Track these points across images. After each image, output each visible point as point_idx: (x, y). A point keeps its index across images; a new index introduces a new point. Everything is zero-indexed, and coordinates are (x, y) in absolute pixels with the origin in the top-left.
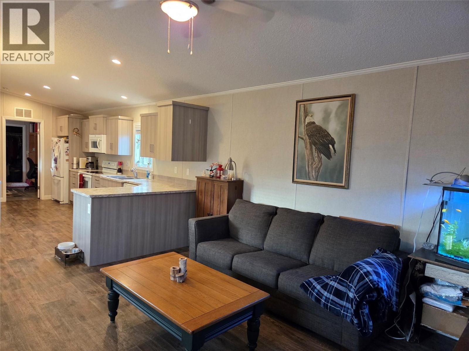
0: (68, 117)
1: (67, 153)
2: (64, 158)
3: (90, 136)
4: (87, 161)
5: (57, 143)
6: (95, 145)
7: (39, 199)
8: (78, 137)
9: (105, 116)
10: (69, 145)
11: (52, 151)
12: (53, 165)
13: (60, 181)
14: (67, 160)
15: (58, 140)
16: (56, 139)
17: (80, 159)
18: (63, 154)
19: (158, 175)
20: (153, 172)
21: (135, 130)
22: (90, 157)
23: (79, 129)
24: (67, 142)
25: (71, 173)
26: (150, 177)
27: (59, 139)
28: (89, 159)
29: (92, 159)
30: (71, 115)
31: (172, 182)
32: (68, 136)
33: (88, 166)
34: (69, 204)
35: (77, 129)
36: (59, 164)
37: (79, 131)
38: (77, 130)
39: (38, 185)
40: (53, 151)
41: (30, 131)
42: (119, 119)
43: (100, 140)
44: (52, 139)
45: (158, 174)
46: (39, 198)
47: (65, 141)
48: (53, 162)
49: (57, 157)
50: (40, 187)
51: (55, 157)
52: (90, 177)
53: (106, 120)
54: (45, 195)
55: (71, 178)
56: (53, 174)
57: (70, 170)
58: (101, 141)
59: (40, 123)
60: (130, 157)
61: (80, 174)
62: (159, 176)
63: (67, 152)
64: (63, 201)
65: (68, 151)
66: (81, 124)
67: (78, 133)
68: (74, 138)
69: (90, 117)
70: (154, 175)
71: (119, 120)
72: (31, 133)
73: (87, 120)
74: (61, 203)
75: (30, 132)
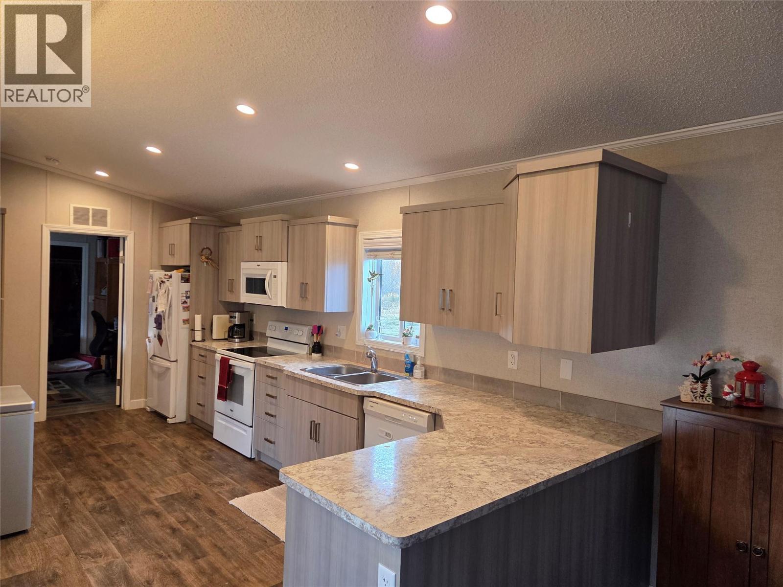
0: (191, 224)
1: (185, 305)
2: (178, 315)
3: (243, 265)
4: (230, 322)
5: (163, 282)
6: (257, 285)
7: (118, 409)
8: (210, 268)
9: (285, 217)
10: (191, 286)
11: (151, 299)
12: (152, 332)
13: (168, 369)
14: (186, 321)
15: (165, 275)
16: (159, 274)
17: (215, 317)
18: (177, 307)
19: (444, 369)
20: (425, 357)
21: (363, 251)
22: (237, 313)
23: (212, 250)
24: (186, 280)
25: (196, 352)
26: (418, 372)
27: (169, 273)
28: (236, 317)
29: (241, 319)
30: (194, 218)
31: (496, 393)
32: (189, 266)
33: (232, 334)
34: (188, 424)
35: (209, 249)
36: (168, 330)
37: (213, 254)
38: (208, 252)
39: (118, 377)
40: (154, 301)
41: (98, 255)
42: (328, 223)
43: (271, 274)
44: (151, 273)
45: (441, 366)
46: (120, 406)
47: (182, 278)
48: (152, 324)
49: (162, 314)
50: (121, 380)
51: (158, 314)
52: (251, 366)
53: (288, 227)
54: (131, 399)
55: (195, 363)
56: (151, 354)
57: (191, 345)
58: (275, 277)
59: (124, 239)
60: (349, 316)
61: (222, 358)
62: (446, 371)
63: (185, 302)
64: (175, 416)
65: (188, 301)
66: (218, 238)
67: (211, 259)
68: (202, 271)
69: (242, 221)
70: (430, 366)
71: (327, 226)
72: (100, 258)
73: (237, 228)
74: (170, 421)
75: (98, 257)
